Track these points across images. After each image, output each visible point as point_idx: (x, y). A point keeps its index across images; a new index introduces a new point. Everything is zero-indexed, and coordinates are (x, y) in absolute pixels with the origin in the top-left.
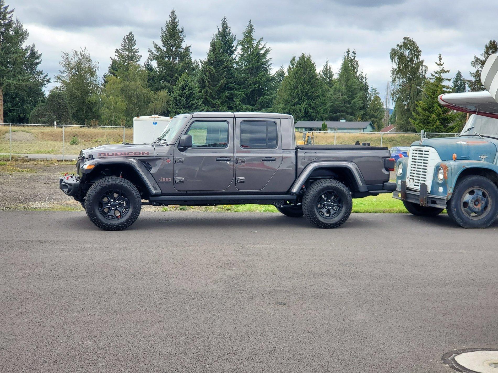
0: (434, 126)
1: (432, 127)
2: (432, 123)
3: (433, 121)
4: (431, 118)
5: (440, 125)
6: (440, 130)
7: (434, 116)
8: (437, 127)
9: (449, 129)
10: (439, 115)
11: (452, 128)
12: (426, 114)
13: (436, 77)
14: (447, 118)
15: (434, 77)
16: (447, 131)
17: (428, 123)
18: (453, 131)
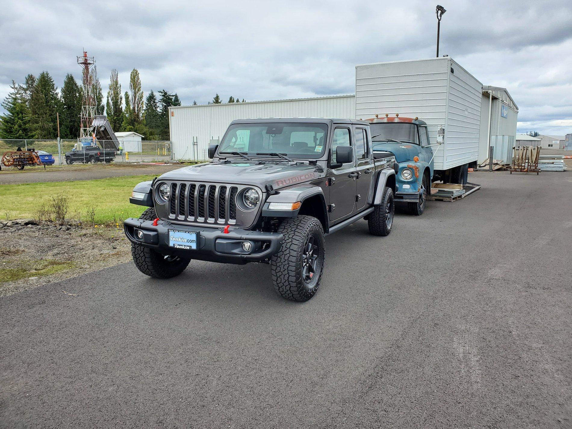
0: (18, 135)
1: (15, 136)
2: (15, 132)
3: (16, 130)
4: (14, 128)
5: (23, 134)
6: (23, 138)
7: (16, 127)
8: (20, 136)
9: (29, 136)
10: (20, 126)
11: (33, 136)
12: (8, 126)
13: (12, 97)
14: (27, 129)
15: (10, 97)
16: (29, 138)
17: (11, 132)
18: (34, 138)
